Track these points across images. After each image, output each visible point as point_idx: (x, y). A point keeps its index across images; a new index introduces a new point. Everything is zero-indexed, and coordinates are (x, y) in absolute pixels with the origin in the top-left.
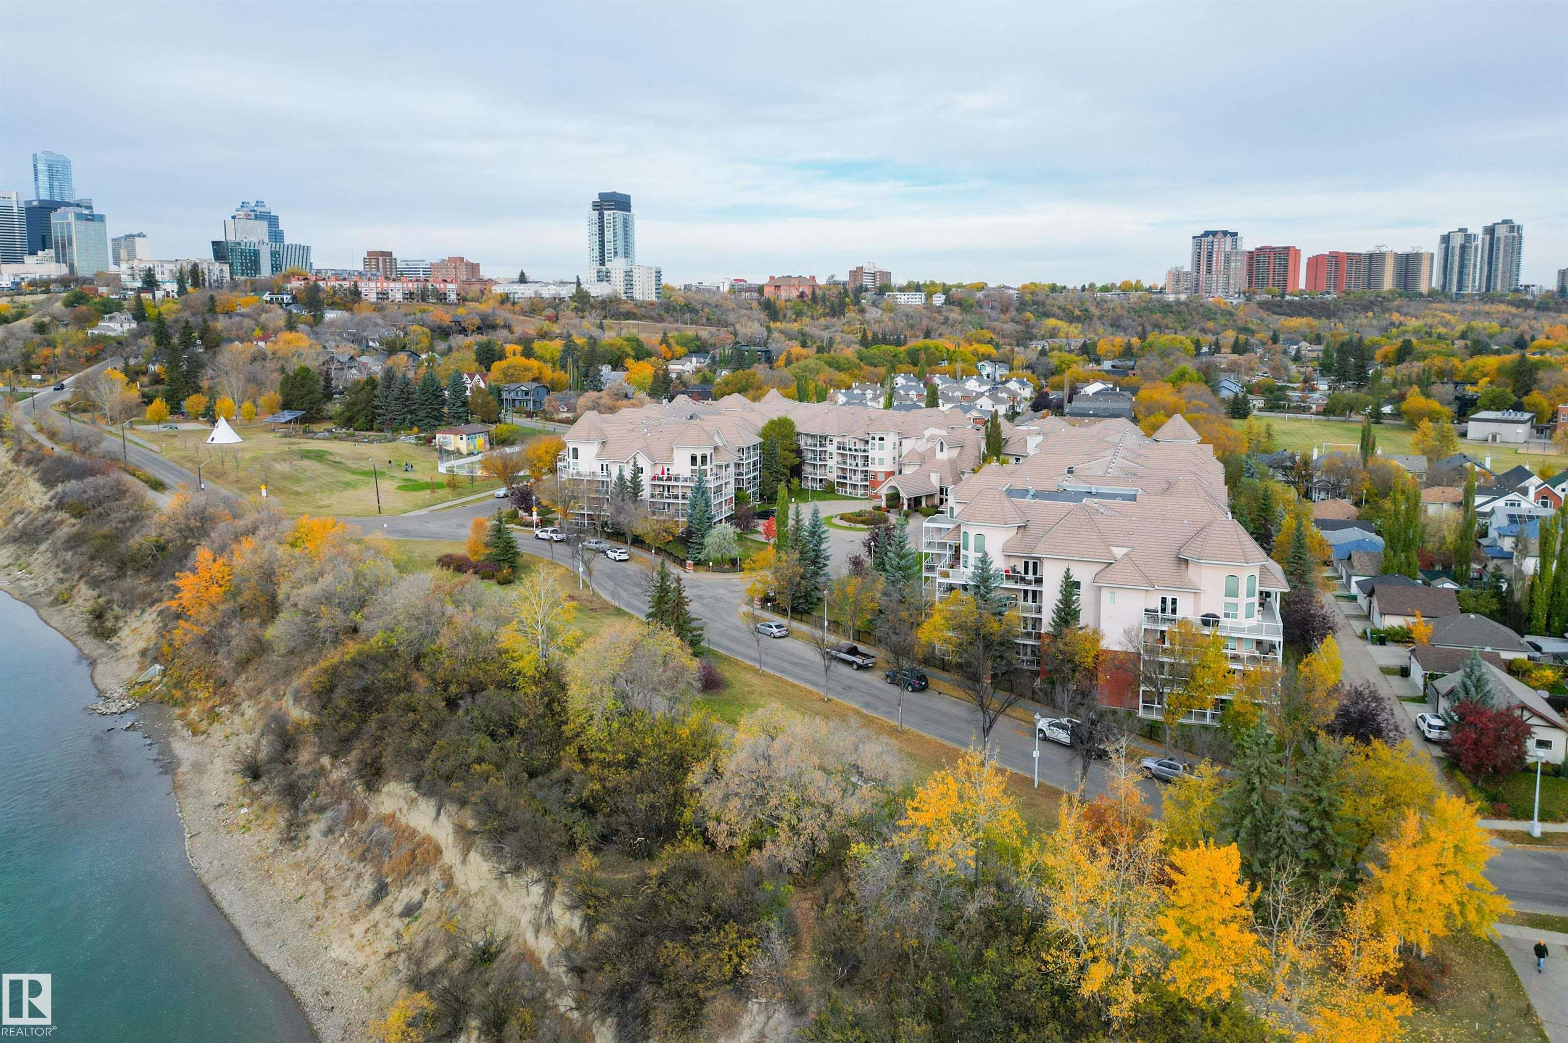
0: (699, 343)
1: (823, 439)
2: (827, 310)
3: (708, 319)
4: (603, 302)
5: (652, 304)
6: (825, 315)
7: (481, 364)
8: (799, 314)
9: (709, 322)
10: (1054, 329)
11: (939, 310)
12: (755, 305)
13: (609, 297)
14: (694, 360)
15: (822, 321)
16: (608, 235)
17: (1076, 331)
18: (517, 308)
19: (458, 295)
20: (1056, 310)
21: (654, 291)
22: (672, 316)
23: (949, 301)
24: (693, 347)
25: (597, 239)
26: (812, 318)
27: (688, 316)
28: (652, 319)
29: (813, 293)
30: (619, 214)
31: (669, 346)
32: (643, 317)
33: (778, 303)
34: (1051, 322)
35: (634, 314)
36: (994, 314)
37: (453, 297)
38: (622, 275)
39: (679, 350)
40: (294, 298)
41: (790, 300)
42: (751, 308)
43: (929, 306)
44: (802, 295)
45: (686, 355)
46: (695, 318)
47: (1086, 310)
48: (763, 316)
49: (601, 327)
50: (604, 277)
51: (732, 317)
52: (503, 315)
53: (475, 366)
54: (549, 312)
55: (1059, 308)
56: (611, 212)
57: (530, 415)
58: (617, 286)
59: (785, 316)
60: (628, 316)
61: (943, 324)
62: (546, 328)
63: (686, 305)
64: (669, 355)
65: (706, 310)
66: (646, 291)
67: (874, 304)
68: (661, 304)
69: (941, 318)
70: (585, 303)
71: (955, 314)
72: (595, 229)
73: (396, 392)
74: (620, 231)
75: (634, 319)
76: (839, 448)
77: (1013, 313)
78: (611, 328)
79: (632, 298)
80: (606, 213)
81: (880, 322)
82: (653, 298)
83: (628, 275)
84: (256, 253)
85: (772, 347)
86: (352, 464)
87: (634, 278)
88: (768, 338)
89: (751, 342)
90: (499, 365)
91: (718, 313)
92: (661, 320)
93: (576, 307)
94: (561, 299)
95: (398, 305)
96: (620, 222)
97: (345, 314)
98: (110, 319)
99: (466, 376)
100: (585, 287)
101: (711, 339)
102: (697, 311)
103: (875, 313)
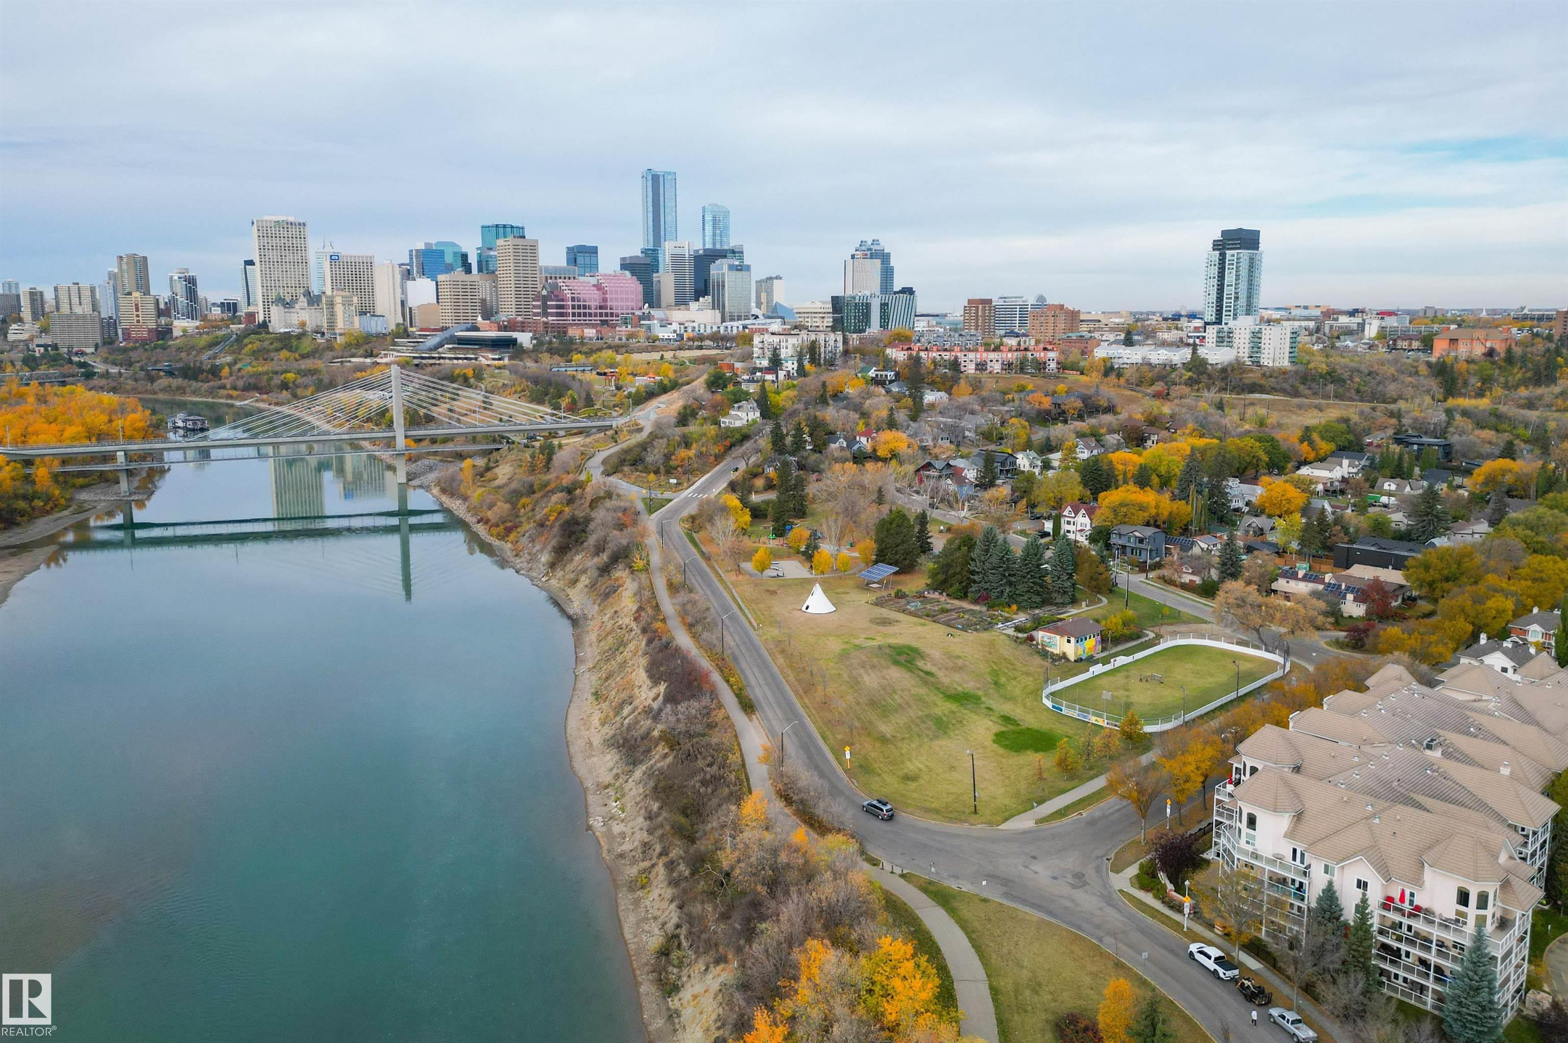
0: (1351, 437)
2: (1529, 375)
3: (1358, 391)
4: (1224, 370)
5: (1283, 372)
6: (1524, 383)
7: (1085, 485)
8: (1487, 381)
9: (1361, 396)
12: (1423, 369)
13: (1230, 364)
14: (1346, 462)
15: (1524, 392)
16: (1230, 278)
18: (1122, 380)
19: (1058, 363)
21: (1287, 355)
22: (1309, 388)
24: (1342, 441)
25: (1215, 282)
26: (1508, 387)
27: (1331, 388)
28: (1284, 392)
29: (1508, 351)
30: (1245, 254)
31: (1311, 443)
32: (1272, 390)
33: (1455, 367)
35: (1261, 386)
37: (1053, 365)
38: (1248, 336)
39: (1325, 447)
40: (897, 375)
41: (1473, 362)
42: (1417, 373)
44: (1490, 353)
45: (1333, 454)
46: (1341, 390)
48: (1433, 384)
49: (1220, 406)
50: (1224, 339)
51: (1392, 389)
52: (1109, 391)
53: (1078, 490)
54: (1159, 386)
56: (1234, 252)
57: (1143, 568)
58: (1240, 350)
59: (1465, 383)
60: (1254, 388)
62: (1156, 411)
63: (1329, 373)
64: (1312, 456)
65: (1357, 379)
66: (1277, 358)
68: (1296, 372)
70: (1202, 373)
72: (1215, 271)
74: (1244, 273)
75: (1261, 393)
78: (1233, 407)
79: (1257, 364)
80: (1229, 253)
82: (1285, 363)
83: (1256, 337)
84: (868, 306)
85: (1454, 439)
86: (944, 678)
87: (1263, 341)
88: (1449, 424)
89: (1422, 429)
90: (1110, 498)
91: (1373, 383)
92: (1296, 394)
93: (1190, 378)
94: (1173, 368)
95: (997, 378)
96: (1244, 265)
97: (943, 394)
98: (739, 407)
99: (1069, 508)
100: (1202, 352)
101: (1366, 424)
102: (1344, 381)
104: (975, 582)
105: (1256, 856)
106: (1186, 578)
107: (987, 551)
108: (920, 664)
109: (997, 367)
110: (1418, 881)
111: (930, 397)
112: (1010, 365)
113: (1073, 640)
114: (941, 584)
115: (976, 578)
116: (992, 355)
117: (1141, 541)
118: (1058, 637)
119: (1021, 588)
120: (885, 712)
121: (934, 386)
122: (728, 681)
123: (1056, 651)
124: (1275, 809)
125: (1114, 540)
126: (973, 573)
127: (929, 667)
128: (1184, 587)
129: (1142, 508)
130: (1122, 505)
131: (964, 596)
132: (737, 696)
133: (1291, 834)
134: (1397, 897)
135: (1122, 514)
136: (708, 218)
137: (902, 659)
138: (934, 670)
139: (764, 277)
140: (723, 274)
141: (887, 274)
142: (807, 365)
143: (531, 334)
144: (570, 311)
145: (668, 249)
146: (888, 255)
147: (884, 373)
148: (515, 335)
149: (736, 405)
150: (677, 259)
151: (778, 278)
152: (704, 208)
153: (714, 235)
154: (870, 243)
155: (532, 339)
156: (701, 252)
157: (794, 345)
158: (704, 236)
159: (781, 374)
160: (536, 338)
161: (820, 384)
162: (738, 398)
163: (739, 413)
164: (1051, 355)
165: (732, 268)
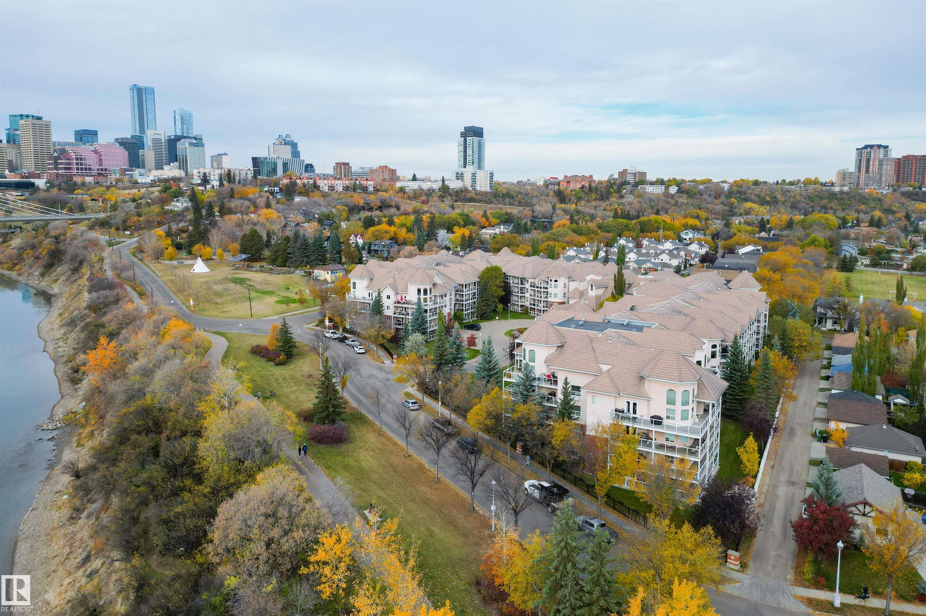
0: (507, 217)
1: (523, 280)
2: (598, 197)
3: (520, 202)
4: (457, 192)
5: (486, 193)
6: (596, 199)
8: (579, 199)
9: (520, 204)
10: (749, 209)
11: (672, 196)
12: (551, 193)
13: (461, 189)
14: (502, 227)
15: (594, 203)
16: (469, 152)
17: (765, 211)
18: (405, 195)
19: (375, 188)
20: (753, 197)
21: (489, 185)
22: (497, 200)
23: (680, 191)
24: (503, 218)
25: (462, 154)
26: (588, 201)
27: (507, 200)
28: (485, 202)
29: (590, 186)
30: (476, 139)
31: (487, 220)
32: (479, 201)
33: (566, 192)
34: (749, 205)
35: (474, 199)
36: (710, 199)
37: (371, 189)
38: (470, 175)
39: (494, 221)
40: (281, 189)
41: (575, 191)
42: (548, 195)
43: (666, 194)
44: (583, 187)
45: (498, 224)
46: (512, 201)
47: (775, 197)
48: (554, 200)
49: (453, 207)
50: (459, 177)
51: (535, 201)
52: (397, 199)
54: (424, 198)
55: (756, 195)
56: (471, 138)
58: (466, 182)
59: (570, 200)
60: (471, 200)
61: (674, 205)
62: (418, 207)
63: (507, 193)
64: (487, 224)
65: (519, 196)
66: (483, 186)
67: (631, 192)
68: (491, 193)
69: (673, 202)
70: (446, 193)
71: (683, 199)
72: (462, 148)
73: (299, 245)
74: (476, 150)
75: (474, 202)
76: (531, 286)
77: (723, 199)
78: (459, 207)
79: (475, 190)
80: (469, 138)
81: (631, 204)
82: (488, 189)
83: (474, 175)
84: (275, 164)
85: (555, 219)
86: (259, 286)
87: (477, 178)
88: (553, 213)
89: (543, 216)
90: (372, 230)
91: (527, 198)
92: (491, 203)
93: (441, 195)
94: (433, 190)
95: (340, 193)
96: (476, 145)
97: (305, 198)
98: (177, 200)
99: (353, 236)
100: (447, 183)
101: (519, 214)
102: (514, 197)
103: (630, 198)
104: (290, 260)
105: (354, 298)
107: (295, 241)
108: (248, 283)
109: (340, 189)
110: (407, 290)
111: (297, 199)
112: (347, 187)
113: (330, 273)
114: (273, 262)
115: (291, 256)
117: (384, 247)
118: (323, 273)
119: (313, 258)
121: (300, 194)
122: (135, 290)
123: (322, 278)
125: (373, 248)
126: (290, 253)
127: (252, 283)
129: (386, 232)
130: (377, 231)
131: (285, 266)
132: (138, 293)
133: (368, 287)
134: (399, 299)
136: (178, 117)
137: (238, 281)
138: (254, 284)
139: (216, 154)
140: (186, 148)
141: (296, 154)
142: (225, 183)
143: (45, 180)
144: (75, 166)
145: (149, 136)
146: (296, 144)
147: (273, 188)
148: (32, 180)
149: (175, 199)
150: (156, 142)
151: (225, 154)
152: (175, 111)
153: (182, 128)
154: (284, 136)
155: (46, 183)
156: (172, 137)
157: (218, 173)
158: (175, 129)
159: (208, 187)
160: (49, 183)
161: (230, 190)
162: (177, 196)
163: (177, 204)
164: (370, 183)
165: (191, 144)
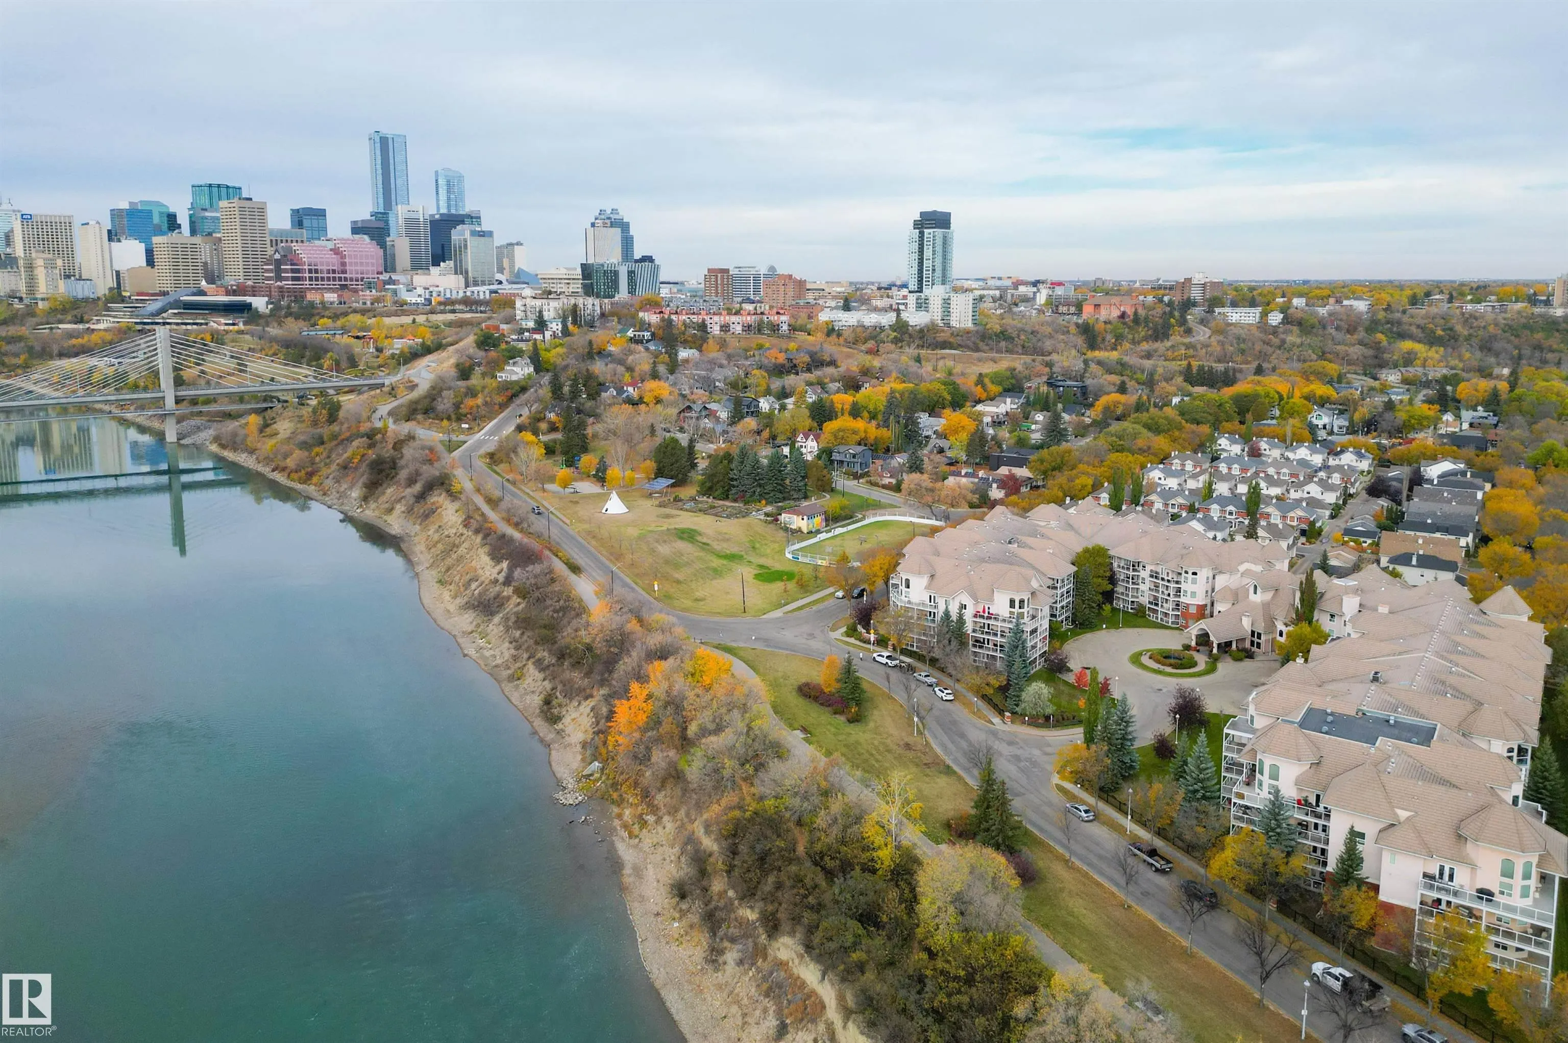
0: (1013, 381)
1: (1135, 566)
2: (1150, 332)
3: (1023, 347)
4: (921, 331)
5: (968, 332)
6: (1146, 339)
7: (813, 419)
8: (1119, 338)
9: (1025, 350)
10: (1409, 353)
11: (1275, 331)
12: (1073, 329)
13: (927, 326)
14: (1009, 400)
15: (1145, 346)
16: (928, 253)
17: (1437, 356)
18: (842, 339)
19: (789, 325)
20: (1414, 329)
21: (970, 318)
22: (987, 345)
23: (1287, 320)
24: (1007, 384)
25: (916, 256)
26: (1134, 342)
27: (1003, 344)
28: (968, 347)
29: (1136, 313)
30: (939, 232)
31: (984, 387)
32: (958, 347)
33: (1097, 327)
34: (1407, 345)
35: (950, 343)
36: (1339, 336)
37: (785, 327)
38: (940, 302)
39: (994, 389)
40: (653, 335)
41: (1110, 323)
42: (1068, 332)
43: (1263, 324)
44: (1123, 316)
45: (1000, 395)
46: (1010, 346)
47: (1451, 329)
48: (1080, 341)
49: (918, 360)
50: (922, 305)
51: (1048, 344)
52: (831, 349)
53: (808, 422)
54: (871, 344)
55: (1418, 326)
56: (931, 231)
57: (856, 477)
58: (935, 314)
59: (1104, 340)
60: (945, 345)
61: (1279, 348)
62: (868, 364)
63: (1002, 332)
64: (984, 396)
65: (1023, 337)
66: (962, 320)
67: (1202, 322)
68: (977, 332)
69: (1276, 341)
70: (904, 333)
71: (1293, 338)
72: (916, 246)
73: (748, 468)
74: (939, 249)
75: (951, 349)
76: (1152, 576)
77: (1361, 334)
78: (928, 360)
79: (948, 325)
80: (926, 231)
81: (1207, 346)
82: (969, 325)
83: (947, 302)
84: (616, 273)
85: (1089, 382)
86: (716, 546)
87: (952, 306)
88: (1085, 370)
89: (1067, 375)
90: (830, 426)
91: (1034, 340)
92: (977, 349)
93: (895, 337)
94: (882, 329)
95: (739, 337)
96: (939, 242)
97: (694, 351)
98: (514, 363)
99: (801, 435)
100: (904, 316)
101: (1027, 372)
102: (1013, 339)
103: (1202, 334)
104: (734, 486)
105: (909, 602)
106: (886, 481)
107: (742, 462)
108: (699, 538)
109: (738, 329)
110: (991, 600)
111: (684, 354)
112: (749, 326)
113: (805, 517)
114: (708, 490)
115: (735, 483)
116: (734, 319)
117: (854, 457)
118: (795, 517)
119: (769, 488)
120: (677, 566)
121: (686, 344)
122: (557, 556)
123: (794, 527)
124: (919, 573)
125: (836, 456)
126: (732, 480)
127: (705, 540)
128: (884, 487)
129: (855, 432)
130: (839, 430)
131: (726, 498)
132: (566, 564)
133: (928, 588)
134: (981, 610)
135: (840, 438)
136: (442, 182)
137: (685, 536)
138: (709, 542)
139: (505, 243)
140: (465, 240)
141: (627, 243)
142: (570, 327)
143: (266, 299)
144: (307, 275)
145: (400, 214)
146: (628, 224)
147: (641, 333)
148: (248, 299)
149: (511, 361)
150: (411, 224)
151: (519, 244)
152: (437, 172)
153: (449, 199)
154: (609, 211)
155: (267, 303)
156: (437, 217)
157: (555, 308)
158: (438, 200)
159: (548, 334)
160: (272, 303)
161: (587, 343)
162: (513, 354)
163: (515, 369)
164: (783, 318)
165: (474, 233)
